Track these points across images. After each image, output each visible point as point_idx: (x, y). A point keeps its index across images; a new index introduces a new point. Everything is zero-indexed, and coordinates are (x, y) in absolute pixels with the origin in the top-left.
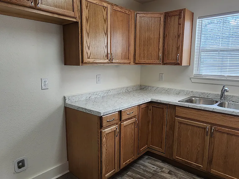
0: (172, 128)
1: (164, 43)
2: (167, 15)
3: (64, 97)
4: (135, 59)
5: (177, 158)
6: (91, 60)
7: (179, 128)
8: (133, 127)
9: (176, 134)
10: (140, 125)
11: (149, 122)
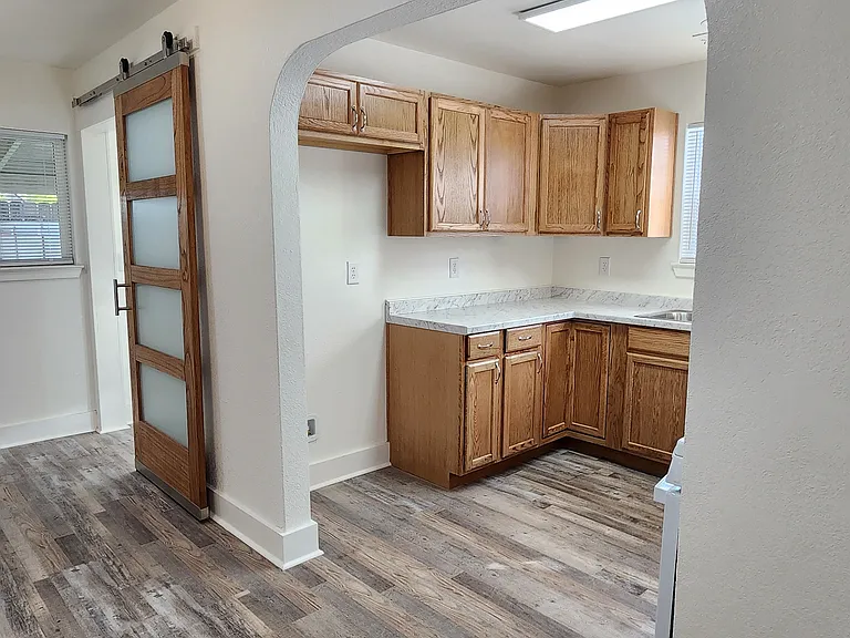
0: (620, 378)
1: (607, 185)
2: (614, 120)
3: (386, 303)
4: (537, 222)
5: (632, 446)
6: (445, 226)
7: (636, 376)
8: (532, 370)
9: (629, 390)
10: (548, 369)
11: (568, 368)
